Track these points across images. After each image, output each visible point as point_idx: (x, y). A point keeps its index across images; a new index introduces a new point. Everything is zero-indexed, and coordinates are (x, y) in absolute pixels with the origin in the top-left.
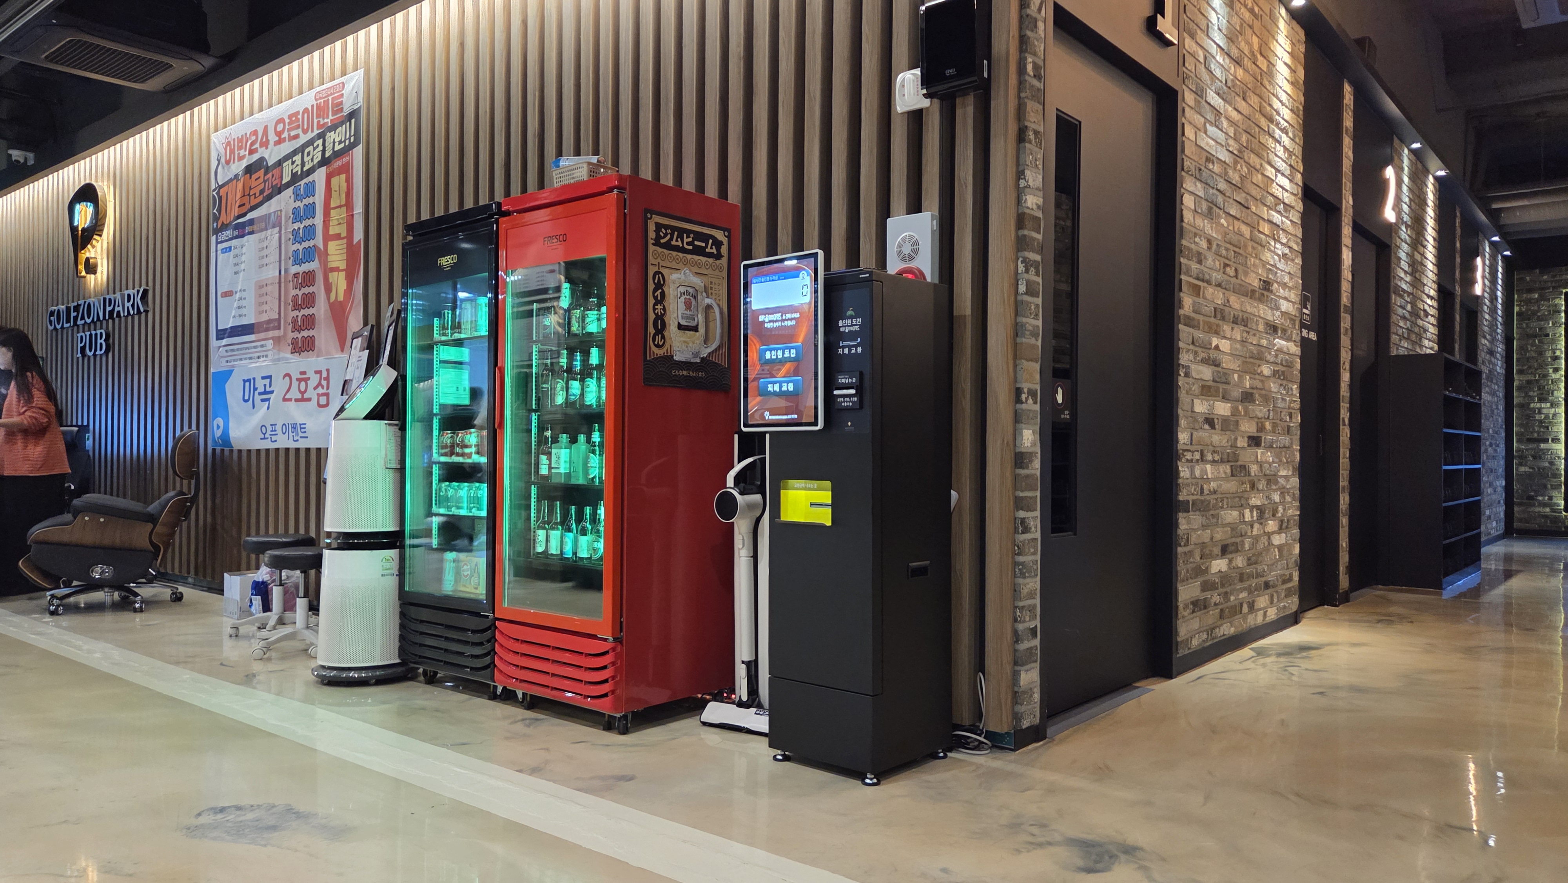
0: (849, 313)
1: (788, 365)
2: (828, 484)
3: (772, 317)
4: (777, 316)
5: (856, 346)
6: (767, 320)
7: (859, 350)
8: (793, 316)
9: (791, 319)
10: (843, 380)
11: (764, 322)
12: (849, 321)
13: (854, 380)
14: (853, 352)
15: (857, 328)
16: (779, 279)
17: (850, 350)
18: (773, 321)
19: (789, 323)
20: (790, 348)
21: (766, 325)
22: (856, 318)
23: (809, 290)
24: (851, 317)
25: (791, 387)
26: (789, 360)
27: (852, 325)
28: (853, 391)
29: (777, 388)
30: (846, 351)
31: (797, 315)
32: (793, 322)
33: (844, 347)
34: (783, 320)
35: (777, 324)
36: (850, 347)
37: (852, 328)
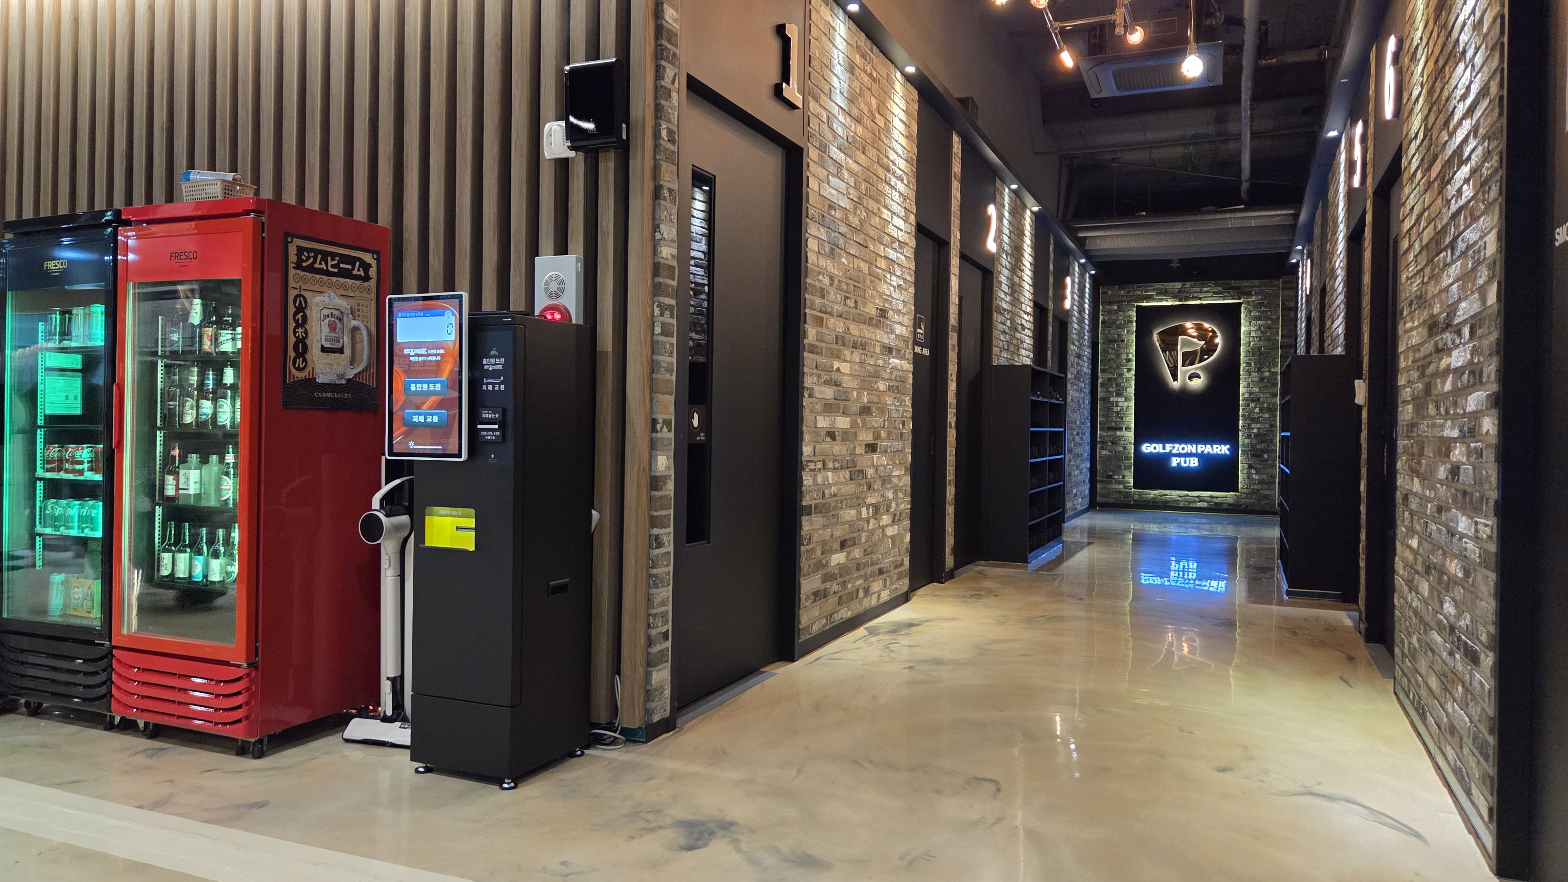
0: (493, 352)
1: (433, 398)
2: (472, 511)
3: (418, 351)
4: (423, 351)
5: (499, 384)
6: (412, 354)
7: (502, 387)
8: (439, 352)
9: (436, 355)
10: (487, 415)
11: (409, 356)
12: (493, 360)
13: (497, 416)
14: (496, 389)
15: (500, 367)
16: (424, 316)
17: (494, 387)
18: (419, 355)
19: (433, 358)
20: (435, 383)
21: (411, 359)
22: (500, 357)
23: (454, 329)
24: (495, 357)
25: (436, 419)
26: (434, 393)
27: (495, 364)
28: (496, 427)
29: (421, 419)
30: (490, 388)
31: (442, 351)
32: (439, 358)
33: (488, 384)
34: (428, 355)
35: (420, 359)
36: (494, 384)
37: (495, 367)
